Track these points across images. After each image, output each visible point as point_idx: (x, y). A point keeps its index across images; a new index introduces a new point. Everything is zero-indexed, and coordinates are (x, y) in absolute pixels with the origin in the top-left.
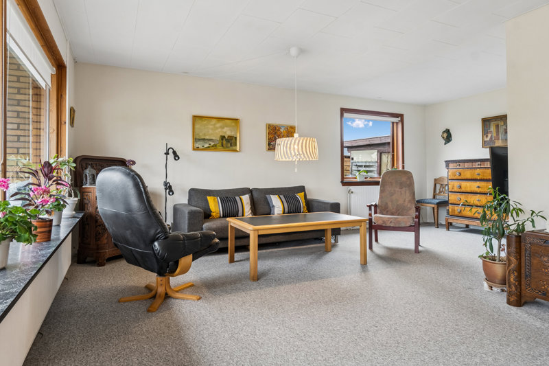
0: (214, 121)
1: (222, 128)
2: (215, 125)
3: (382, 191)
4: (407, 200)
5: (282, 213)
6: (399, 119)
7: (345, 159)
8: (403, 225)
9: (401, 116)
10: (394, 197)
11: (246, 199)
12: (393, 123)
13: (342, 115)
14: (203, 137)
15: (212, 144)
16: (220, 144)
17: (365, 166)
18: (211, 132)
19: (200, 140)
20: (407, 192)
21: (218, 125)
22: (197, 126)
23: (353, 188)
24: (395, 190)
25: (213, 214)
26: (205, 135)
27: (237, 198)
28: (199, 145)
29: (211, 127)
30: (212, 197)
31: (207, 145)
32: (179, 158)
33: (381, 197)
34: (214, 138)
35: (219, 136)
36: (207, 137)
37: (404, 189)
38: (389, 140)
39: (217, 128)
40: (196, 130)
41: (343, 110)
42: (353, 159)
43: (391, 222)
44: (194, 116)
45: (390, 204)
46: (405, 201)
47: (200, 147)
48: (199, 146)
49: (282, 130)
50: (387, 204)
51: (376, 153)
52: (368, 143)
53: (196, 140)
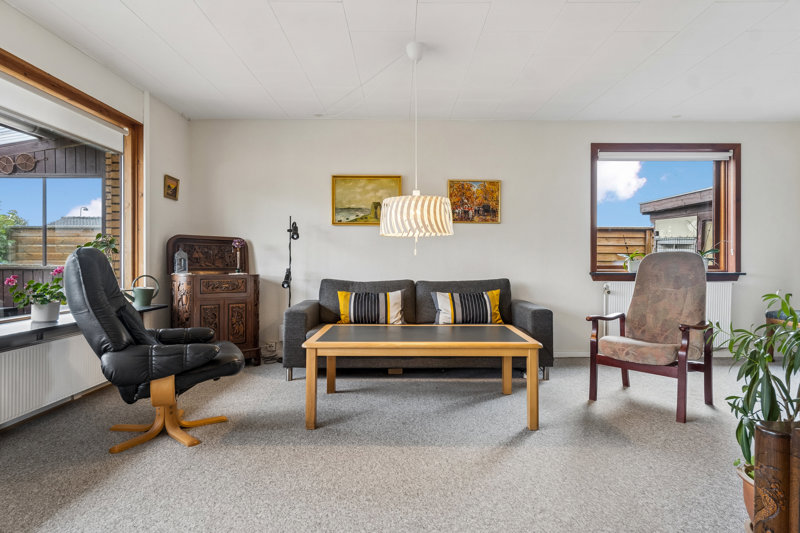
0: (363, 182)
1: (376, 190)
2: (364, 187)
3: (637, 292)
4: (686, 312)
5: (451, 321)
6: (731, 154)
7: (599, 235)
8: (651, 362)
9: (736, 149)
10: (661, 305)
11: (395, 297)
12: (718, 163)
13: (594, 157)
14: (347, 206)
15: (361, 215)
16: (373, 215)
17: (677, 246)
18: (358, 197)
19: (343, 210)
20: (689, 295)
21: (370, 187)
22: (339, 191)
23: (612, 285)
24: (664, 292)
25: (342, 317)
26: (350, 202)
27: (382, 296)
28: (341, 217)
29: (359, 190)
30: (344, 293)
31: (352, 217)
32: (298, 237)
33: (634, 304)
34: (363, 207)
35: (371, 203)
36: (353, 206)
37: (682, 290)
38: (710, 197)
39: (368, 192)
40: (338, 197)
41: (597, 149)
42: (658, 233)
43: (627, 354)
44: (334, 177)
45: (650, 319)
46: (681, 314)
47: (344, 220)
48: (342, 219)
49: (474, 189)
50: (644, 316)
51: (695, 223)
52: (680, 203)
53: (336, 210)
